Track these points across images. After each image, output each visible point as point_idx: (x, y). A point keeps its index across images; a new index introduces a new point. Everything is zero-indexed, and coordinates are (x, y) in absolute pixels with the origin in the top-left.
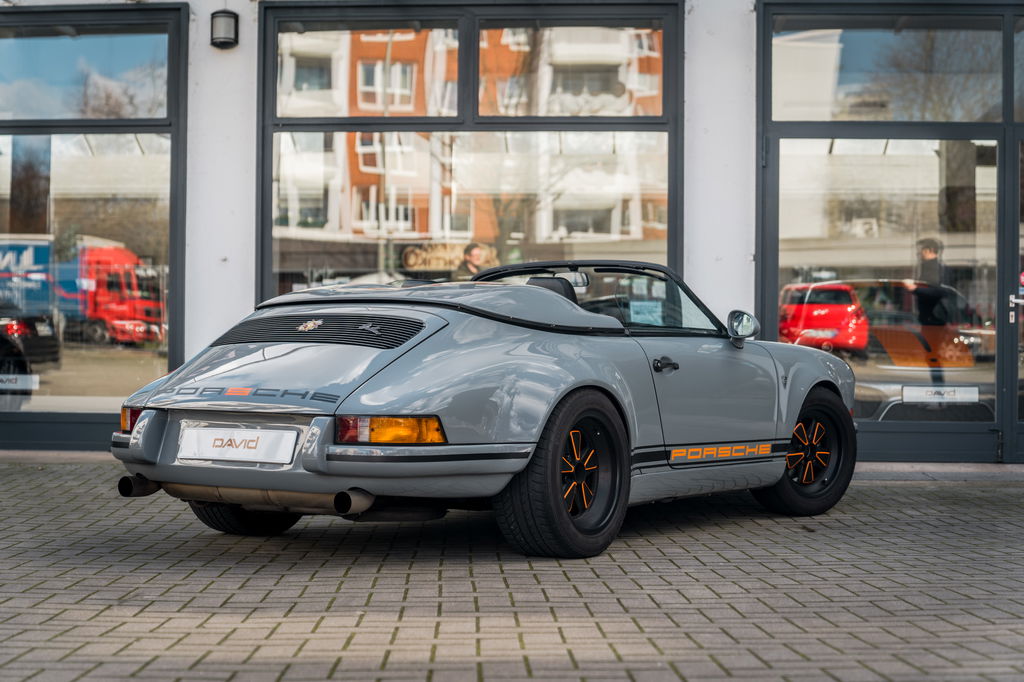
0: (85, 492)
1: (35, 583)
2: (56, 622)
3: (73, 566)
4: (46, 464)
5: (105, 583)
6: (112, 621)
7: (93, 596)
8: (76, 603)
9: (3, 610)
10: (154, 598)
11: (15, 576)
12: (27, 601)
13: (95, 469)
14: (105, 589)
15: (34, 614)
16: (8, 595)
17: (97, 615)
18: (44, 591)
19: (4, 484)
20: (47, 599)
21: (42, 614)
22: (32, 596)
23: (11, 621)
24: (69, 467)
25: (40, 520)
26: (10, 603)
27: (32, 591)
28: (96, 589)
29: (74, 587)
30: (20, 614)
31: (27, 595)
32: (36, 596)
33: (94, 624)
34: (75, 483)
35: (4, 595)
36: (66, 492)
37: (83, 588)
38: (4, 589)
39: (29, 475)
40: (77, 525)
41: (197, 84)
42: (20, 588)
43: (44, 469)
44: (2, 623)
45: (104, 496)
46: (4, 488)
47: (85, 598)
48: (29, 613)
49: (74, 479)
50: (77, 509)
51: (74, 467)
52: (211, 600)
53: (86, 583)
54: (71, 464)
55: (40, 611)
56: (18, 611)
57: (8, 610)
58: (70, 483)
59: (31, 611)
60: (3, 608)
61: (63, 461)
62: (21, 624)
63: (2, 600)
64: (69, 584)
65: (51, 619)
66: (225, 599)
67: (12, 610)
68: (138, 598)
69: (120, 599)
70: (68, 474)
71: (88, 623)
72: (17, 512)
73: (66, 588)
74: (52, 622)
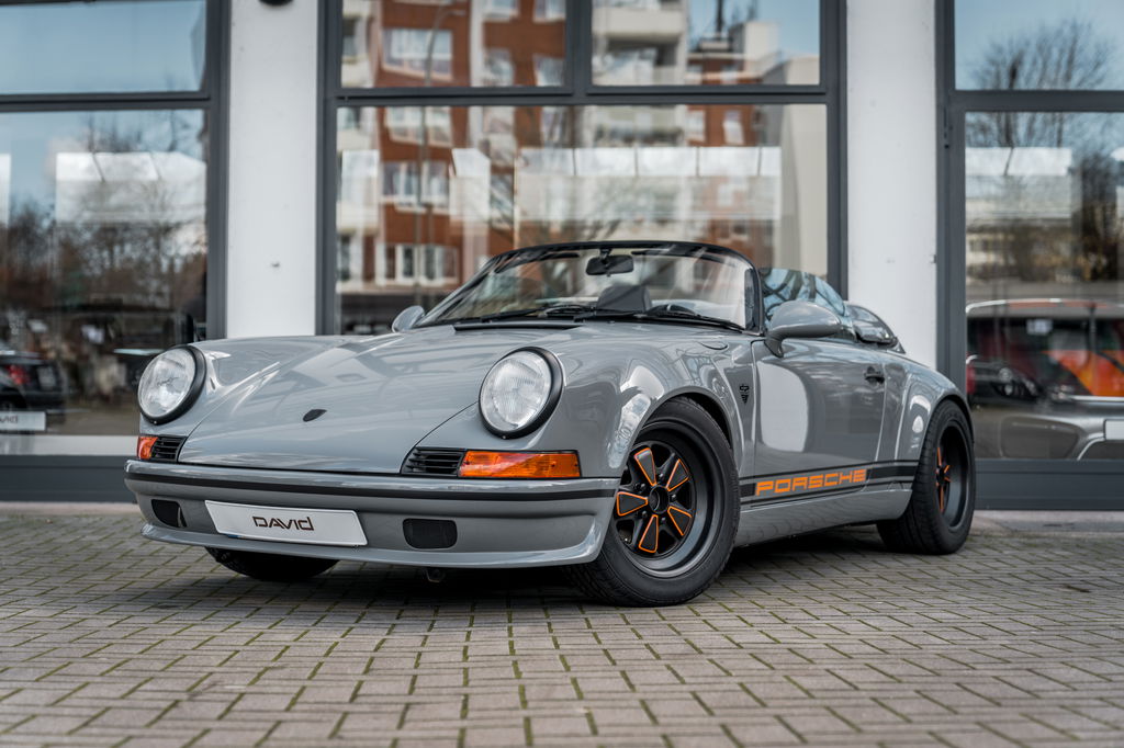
0: (109, 549)
1: (55, 666)
2: (95, 731)
3: (107, 641)
4: (55, 516)
5: (159, 665)
6: (186, 728)
7: (147, 686)
8: (123, 697)
9: (7, 709)
10: (243, 689)
11: (24, 656)
12: (43, 693)
13: (118, 522)
14: (162, 674)
15: (56, 716)
16: (15, 684)
17: (159, 718)
18: (68, 679)
19: (3, 539)
20: (75, 691)
21: (70, 716)
22: (51, 686)
23: (19, 729)
24: (84, 520)
25: (52, 582)
26: (17, 699)
27: (52, 678)
28: (148, 674)
29: (114, 673)
30: (34, 716)
31: (43, 685)
32: (57, 686)
33: (158, 732)
34: (96, 538)
35: (7, 685)
36: (84, 548)
37: (128, 673)
38: (7, 676)
39: (35, 529)
40: (103, 587)
41: (242, 49)
42: (32, 674)
43: (54, 522)
44: (6, 732)
45: (135, 552)
46: (4, 544)
47: (133, 691)
48: (48, 715)
49: (93, 533)
50: (101, 568)
51: (91, 520)
52: (331, 691)
53: (131, 665)
54: (87, 516)
55: (67, 711)
56: (31, 710)
57: (15, 710)
58: (88, 538)
59: (51, 710)
60: (5, 707)
61: (78, 514)
62: (38, 734)
63: (5, 693)
64: (106, 668)
65: (86, 725)
66: (352, 690)
67: (21, 710)
68: (217, 688)
69: (189, 690)
70: (85, 528)
71: (148, 732)
72: (22, 571)
73: (102, 675)
74: (86, 730)
